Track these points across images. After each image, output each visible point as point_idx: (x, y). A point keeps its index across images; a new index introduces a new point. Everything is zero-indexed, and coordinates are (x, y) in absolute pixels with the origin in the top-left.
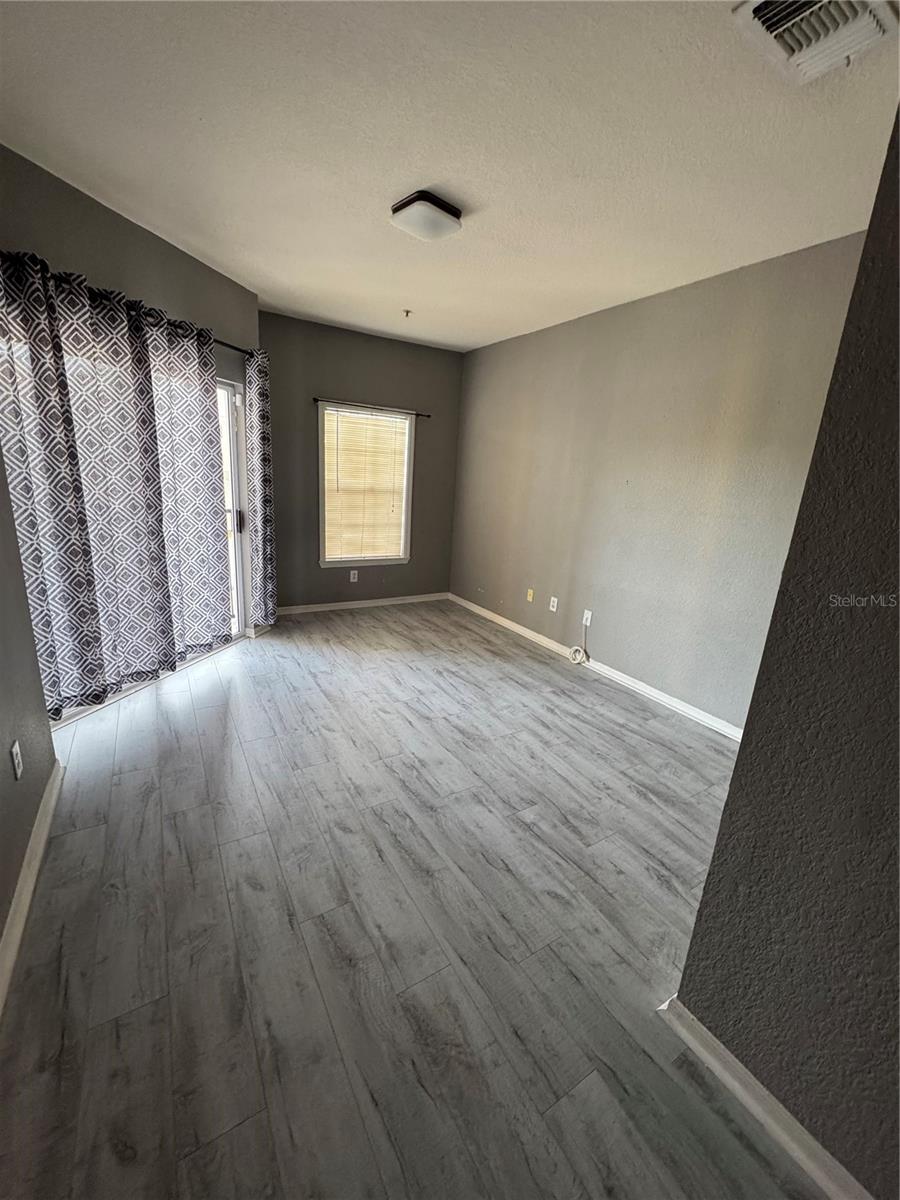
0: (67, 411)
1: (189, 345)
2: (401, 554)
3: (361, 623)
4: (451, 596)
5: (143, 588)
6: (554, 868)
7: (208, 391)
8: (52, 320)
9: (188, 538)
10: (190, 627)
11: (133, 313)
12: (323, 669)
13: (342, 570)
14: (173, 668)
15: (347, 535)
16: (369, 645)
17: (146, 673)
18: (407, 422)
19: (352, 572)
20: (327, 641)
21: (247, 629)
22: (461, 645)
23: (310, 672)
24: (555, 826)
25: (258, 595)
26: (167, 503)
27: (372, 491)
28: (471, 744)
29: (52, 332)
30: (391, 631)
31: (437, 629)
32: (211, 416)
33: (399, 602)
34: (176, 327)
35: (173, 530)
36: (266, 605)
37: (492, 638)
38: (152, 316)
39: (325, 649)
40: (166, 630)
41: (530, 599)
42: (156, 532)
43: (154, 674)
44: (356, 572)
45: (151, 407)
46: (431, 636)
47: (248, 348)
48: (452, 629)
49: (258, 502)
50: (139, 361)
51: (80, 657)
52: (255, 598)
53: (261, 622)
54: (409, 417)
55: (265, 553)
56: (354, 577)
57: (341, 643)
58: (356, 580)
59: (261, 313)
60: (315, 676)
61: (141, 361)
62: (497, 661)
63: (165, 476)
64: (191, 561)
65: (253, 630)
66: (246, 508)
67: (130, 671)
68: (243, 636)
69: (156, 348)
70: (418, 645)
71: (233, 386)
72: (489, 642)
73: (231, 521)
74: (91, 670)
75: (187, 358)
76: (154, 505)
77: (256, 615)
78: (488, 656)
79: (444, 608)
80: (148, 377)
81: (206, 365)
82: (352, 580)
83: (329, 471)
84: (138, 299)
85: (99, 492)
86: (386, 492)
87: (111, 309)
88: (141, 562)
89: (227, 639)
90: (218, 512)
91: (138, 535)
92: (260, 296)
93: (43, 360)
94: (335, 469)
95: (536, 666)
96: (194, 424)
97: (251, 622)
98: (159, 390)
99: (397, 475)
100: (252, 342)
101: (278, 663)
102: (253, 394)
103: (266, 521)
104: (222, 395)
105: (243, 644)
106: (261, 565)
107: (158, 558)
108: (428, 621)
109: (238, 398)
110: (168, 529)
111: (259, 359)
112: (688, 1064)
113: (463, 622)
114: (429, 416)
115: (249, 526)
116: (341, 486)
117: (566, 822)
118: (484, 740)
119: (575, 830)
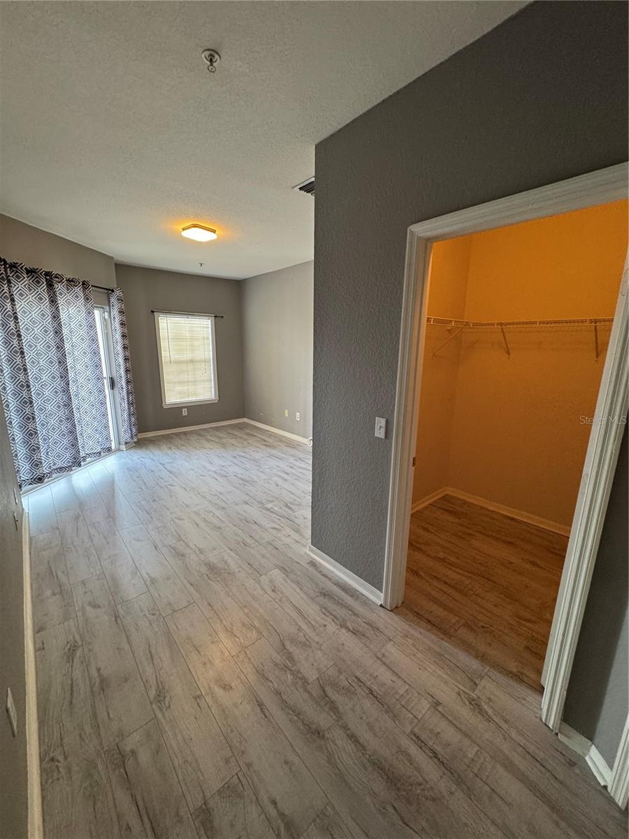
0: (19, 331)
1: (78, 290)
2: (213, 397)
3: (191, 438)
4: (246, 420)
5: (61, 421)
6: (277, 521)
7: (90, 313)
8: (9, 287)
9: (83, 393)
10: (88, 443)
11: (48, 277)
12: (168, 461)
13: (177, 409)
14: (79, 465)
15: (178, 388)
16: (195, 448)
17: (65, 468)
18: (210, 321)
19: (183, 410)
20: (170, 448)
21: (121, 446)
22: (248, 443)
23: (161, 463)
24: (281, 508)
25: (126, 424)
26: (71, 375)
27: (192, 361)
28: (246, 484)
29: (10, 292)
30: (208, 441)
31: (236, 437)
32: (92, 326)
33: (215, 426)
34: (70, 281)
35: (75, 389)
36: (131, 430)
37: (267, 439)
38: (58, 278)
39: (169, 452)
40: (74, 445)
41: (287, 415)
42: (66, 390)
43: (69, 468)
44: (186, 409)
45: (60, 325)
46: (233, 441)
47: (111, 287)
48: (245, 437)
49: (122, 372)
50: (52, 301)
51: (30, 458)
52: (124, 427)
53: (129, 440)
54: (210, 318)
55: (128, 400)
56: (185, 412)
57: (178, 448)
58: (186, 414)
59: (116, 264)
60: (163, 465)
61: (53, 301)
62: (268, 449)
63: (69, 360)
64: (86, 406)
65: (124, 446)
66: (115, 375)
67: (55, 467)
68: (119, 450)
69: (61, 294)
70: (224, 446)
71: (102, 308)
72: (265, 441)
73: (106, 383)
74: (37, 464)
75: (77, 297)
76: (64, 376)
77: (126, 436)
78: (264, 447)
79: (241, 427)
80: (57, 309)
81: (87, 299)
82: (184, 415)
83: (164, 351)
84: (51, 271)
85: (35, 370)
86: (200, 361)
87: (37, 277)
88: (59, 407)
89: (109, 450)
90: (99, 378)
91: (56, 392)
92: (115, 257)
93: (6, 307)
94: (169, 350)
95: (289, 449)
96: (83, 332)
97: (123, 441)
98: (63, 316)
99: (206, 350)
100: (113, 285)
101: (141, 461)
102: (115, 312)
103: (128, 382)
104: (97, 313)
105: (119, 454)
106: (127, 407)
107: (68, 404)
108: (232, 434)
109: (106, 315)
110: (73, 388)
111: (118, 293)
112: (313, 564)
113: (252, 433)
114: (222, 317)
115: (118, 386)
116: (172, 359)
117: (286, 505)
118: (254, 482)
119: (290, 508)
